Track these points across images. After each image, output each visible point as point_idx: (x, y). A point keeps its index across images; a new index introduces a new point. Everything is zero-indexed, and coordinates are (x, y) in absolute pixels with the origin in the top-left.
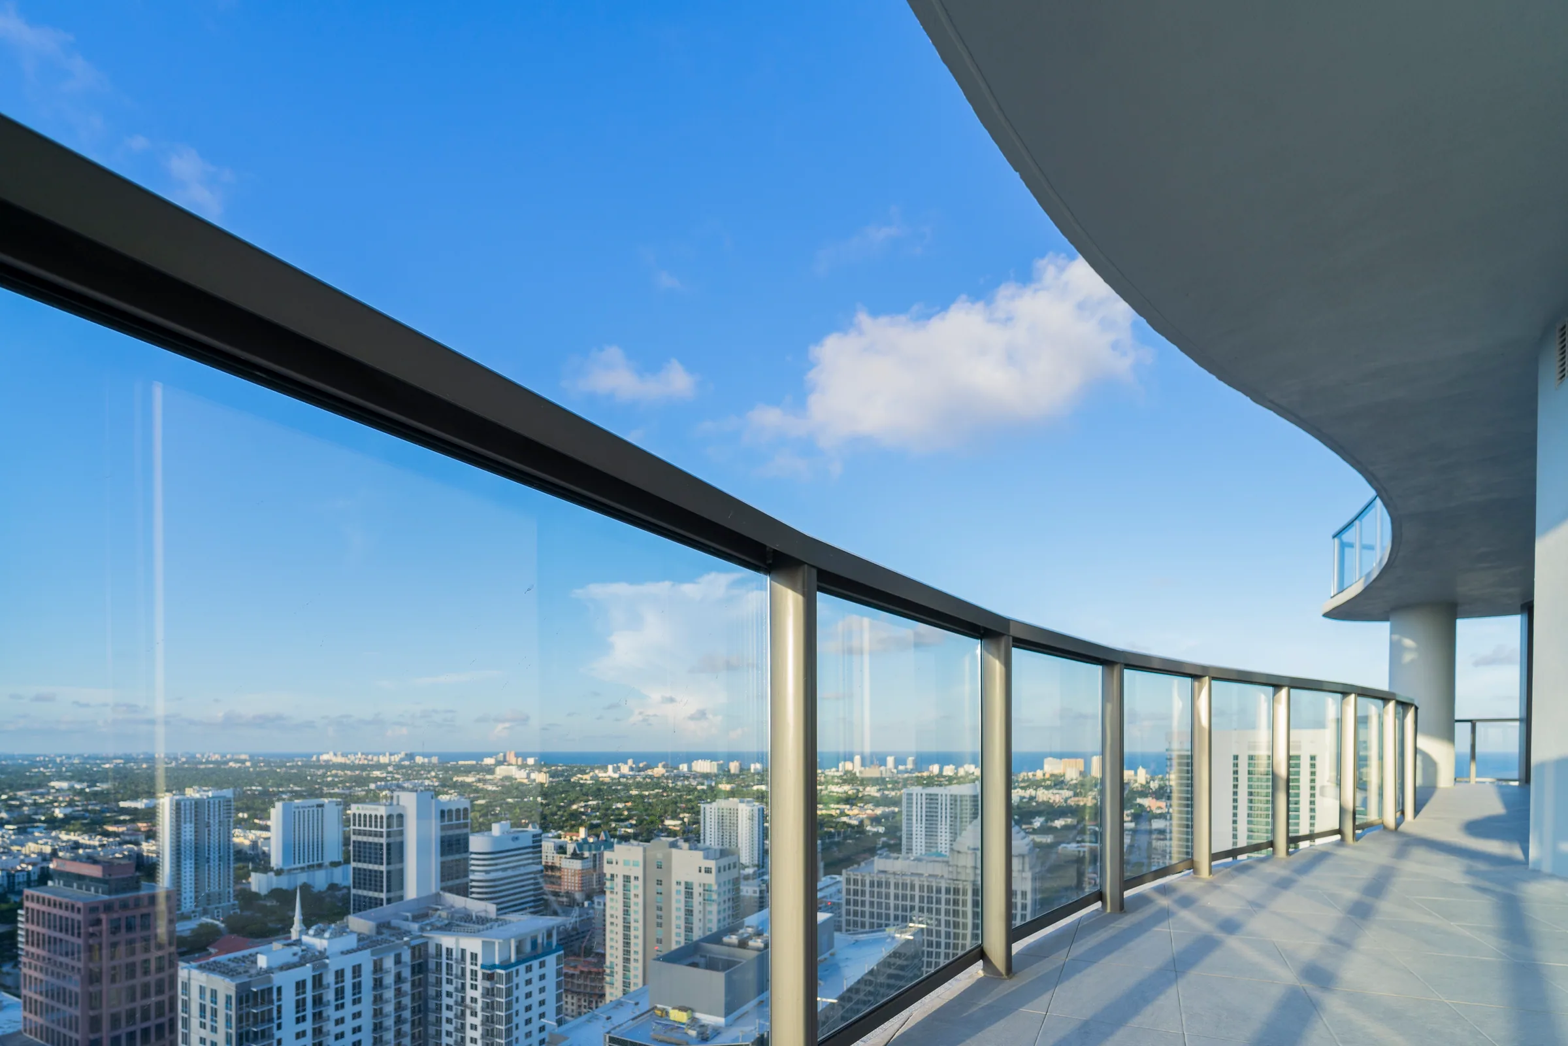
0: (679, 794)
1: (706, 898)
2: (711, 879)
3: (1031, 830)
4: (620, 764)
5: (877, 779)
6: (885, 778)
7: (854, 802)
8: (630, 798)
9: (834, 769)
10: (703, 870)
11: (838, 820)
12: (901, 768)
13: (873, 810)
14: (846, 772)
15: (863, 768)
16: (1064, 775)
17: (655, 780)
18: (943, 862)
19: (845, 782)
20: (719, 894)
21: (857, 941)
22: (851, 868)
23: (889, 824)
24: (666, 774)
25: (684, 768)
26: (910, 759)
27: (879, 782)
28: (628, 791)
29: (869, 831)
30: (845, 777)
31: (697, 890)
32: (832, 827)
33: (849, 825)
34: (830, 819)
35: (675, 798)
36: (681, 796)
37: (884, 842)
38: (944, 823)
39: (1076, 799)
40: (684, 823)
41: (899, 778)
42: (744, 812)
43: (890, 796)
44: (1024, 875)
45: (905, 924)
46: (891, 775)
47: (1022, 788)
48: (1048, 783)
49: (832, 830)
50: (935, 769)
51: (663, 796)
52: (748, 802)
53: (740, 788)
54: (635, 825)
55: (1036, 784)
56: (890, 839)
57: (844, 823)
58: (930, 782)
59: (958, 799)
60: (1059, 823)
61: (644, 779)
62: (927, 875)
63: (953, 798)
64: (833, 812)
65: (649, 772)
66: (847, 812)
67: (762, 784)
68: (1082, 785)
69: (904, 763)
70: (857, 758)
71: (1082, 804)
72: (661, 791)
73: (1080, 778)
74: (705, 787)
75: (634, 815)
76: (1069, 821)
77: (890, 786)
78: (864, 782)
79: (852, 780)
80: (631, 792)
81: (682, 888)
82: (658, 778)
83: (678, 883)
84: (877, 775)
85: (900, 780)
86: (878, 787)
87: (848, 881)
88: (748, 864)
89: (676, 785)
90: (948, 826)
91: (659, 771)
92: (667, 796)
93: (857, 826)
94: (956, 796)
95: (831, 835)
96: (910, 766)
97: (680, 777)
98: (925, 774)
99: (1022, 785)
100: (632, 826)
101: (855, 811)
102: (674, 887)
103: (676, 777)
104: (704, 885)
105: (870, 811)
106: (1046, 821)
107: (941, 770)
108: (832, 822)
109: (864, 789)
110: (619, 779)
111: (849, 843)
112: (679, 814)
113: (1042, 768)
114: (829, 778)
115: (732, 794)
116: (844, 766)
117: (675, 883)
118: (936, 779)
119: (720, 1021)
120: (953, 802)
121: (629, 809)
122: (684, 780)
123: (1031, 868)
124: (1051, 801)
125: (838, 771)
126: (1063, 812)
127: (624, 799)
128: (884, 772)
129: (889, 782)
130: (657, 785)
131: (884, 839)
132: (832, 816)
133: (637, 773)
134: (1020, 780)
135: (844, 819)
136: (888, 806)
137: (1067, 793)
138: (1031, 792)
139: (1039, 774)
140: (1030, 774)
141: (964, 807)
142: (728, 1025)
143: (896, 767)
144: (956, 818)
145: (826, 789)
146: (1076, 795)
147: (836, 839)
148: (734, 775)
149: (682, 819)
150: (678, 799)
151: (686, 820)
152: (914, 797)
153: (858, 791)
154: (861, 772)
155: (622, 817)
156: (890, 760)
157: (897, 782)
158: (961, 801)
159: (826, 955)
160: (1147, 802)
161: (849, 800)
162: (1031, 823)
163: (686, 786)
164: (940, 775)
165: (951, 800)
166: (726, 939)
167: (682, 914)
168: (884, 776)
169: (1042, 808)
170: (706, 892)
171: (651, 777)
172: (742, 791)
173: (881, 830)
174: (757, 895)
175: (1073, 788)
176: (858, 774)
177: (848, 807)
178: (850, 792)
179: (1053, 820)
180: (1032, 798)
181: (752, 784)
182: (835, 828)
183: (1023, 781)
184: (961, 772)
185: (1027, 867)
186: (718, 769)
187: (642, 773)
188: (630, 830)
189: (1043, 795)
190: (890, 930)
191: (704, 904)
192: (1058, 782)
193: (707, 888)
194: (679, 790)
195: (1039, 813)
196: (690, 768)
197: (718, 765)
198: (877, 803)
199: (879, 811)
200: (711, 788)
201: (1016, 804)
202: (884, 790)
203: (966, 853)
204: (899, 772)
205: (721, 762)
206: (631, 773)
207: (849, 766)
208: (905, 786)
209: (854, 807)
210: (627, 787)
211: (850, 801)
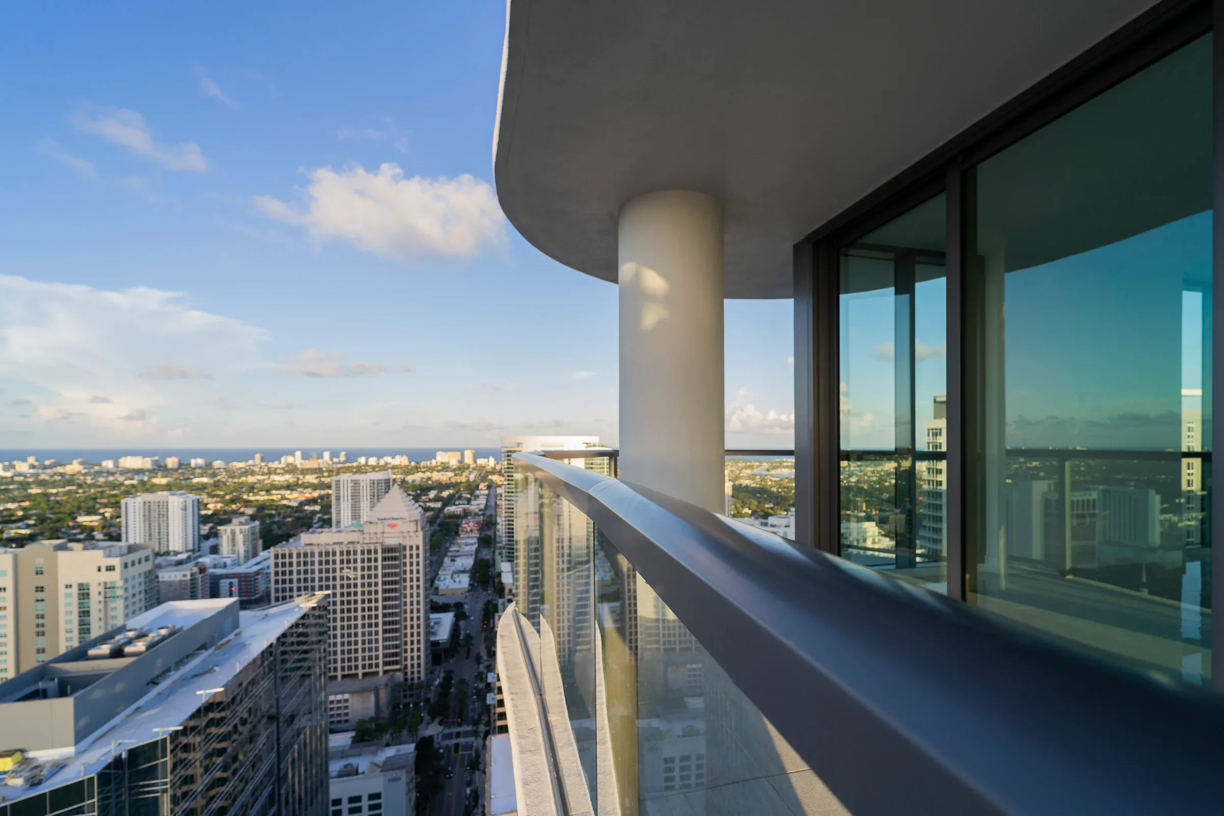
0: (100, 490)
1: (108, 595)
2: (115, 577)
3: (428, 500)
4: (15, 462)
5: (316, 469)
6: (322, 468)
7: (294, 488)
8: (29, 497)
9: (276, 462)
10: (103, 569)
11: (279, 503)
12: (335, 460)
13: (311, 493)
14: (288, 465)
15: (303, 461)
16: (448, 463)
17: (67, 477)
18: (359, 531)
19: (286, 472)
20: (126, 590)
21: (266, 615)
22: (280, 544)
23: (324, 503)
24: (84, 471)
25: (109, 464)
26: (343, 454)
27: (318, 471)
28: (25, 490)
29: (307, 510)
30: (287, 469)
31: (94, 591)
32: (273, 509)
33: (289, 507)
34: (272, 503)
35: (94, 494)
36: (102, 492)
37: (319, 518)
38: (365, 500)
39: (456, 477)
40: (105, 518)
41: (333, 468)
42: (176, 504)
43: (326, 482)
44: (417, 534)
45: (313, 593)
46: (327, 466)
47: (423, 472)
48: (440, 468)
49: (274, 512)
50: (362, 460)
51: (78, 493)
52: (181, 494)
53: (178, 481)
54: (34, 525)
55: (432, 469)
56: (324, 514)
57: (285, 505)
58: (359, 470)
59: (376, 482)
60: (445, 494)
61: (52, 476)
62: (346, 542)
63: (372, 482)
64: (275, 498)
65: (60, 470)
66: (287, 496)
67: (203, 477)
68: (459, 469)
69: (338, 457)
70: (298, 454)
71: (459, 481)
72: (74, 488)
73: (458, 464)
74: (135, 482)
75: (32, 515)
76: (451, 491)
77: (326, 474)
78: (305, 472)
79: (293, 470)
80: (30, 491)
81: (75, 590)
82: (73, 475)
83: (69, 586)
84: (317, 466)
85: (335, 469)
86: (316, 475)
87: (276, 557)
88: (181, 550)
89: (98, 481)
90: (369, 503)
91: (74, 467)
92: (84, 492)
93: (297, 507)
94: (374, 480)
95: (271, 516)
96: (342, 458)
97: (103, 473)
98: (355, 464)
99: (423, 470)
100: (28, 526)
101: (295, 495)
102: (62, 590)
103: (99, 473)
104: (105, 583)
105: (309, 494)
106: (438, 493)
107: (367, 462)
108: (273, 505)
109: (304, 478)
110: (12, 477)
111: (289, 522)
112: (99, 509)
113: (435, 459)
114: (272, 469)
115: (168, 487)
116: (286, 459)
117: (64, 587)
118: (363, 467)
119: (70, 750)
120: (372, 485)
121: (24, 509)
122: (107, 476)
123: (423, 528)
124: (441, 480)
125: (280, 463)
126: (447, 486)
127: (19, 499)
128: (321, 464)
129: (326, 471)
130: (70, 482)
131: (319, 515)
132: (273, 500)
133: (41, 471)
134: (421, 467)
135: (285, 502)
136: (323, 489)
137: (450, 474)
138: (428, 474)
139: (434, 462)
140: (428, 463)
141: (380, 488)
142: (79, 754)
143: (331, 460)
144: (374, 496)
145: (269, 478)
146: (456, 475)
147: (276, 519)
148: (171, 469)
149: (103, 514)
150: (99, 495)
151: (107, 515)
152: (341, 483)
153: (298, 479)
154: (301, 464)
155: (13, 518)
156: (327, 455)
157: (331, 471)
158: (378, 484)
159: (231, 636)
160: (495, 478)
161: (289, 487)
162: (427, 495)
163: (110, 482)
164: (366, 465)
165: (370, 483)
166: (92, 652)
167: (75, 618)
168: (321, 466)
169: (435, 484)
170: (108, 590)
171: (62, 475)
172: (180, 483)
173: (317, 508)
174: (189, 577)
175: (454, 470)
176: (299, 466)
177: (289, 492)
178: (291, 481)
179: (441, 493)
180: (429, 479)
181: (192, 477)
182: (276, 510)
183: (423, 467)
184: (382, 462)
185: (419, 528)
186: (153, 465)
187: (49, 471)
188: (23, 532)
189: (436, 476)
190: (297, 600)
191: (106, 602)
192: (445, 468)
193: (108, 586)
194: (100, 486)
195: (433, 488)
196: (116, 465)
197: (152, 461)
198: (315, 487)
199: (316, 494)
200: (143, 483)
201: (419, 483)
202: (320, 477)
203: (376, 523)
204: (334, 463)
205: (157, 458)
206: (32, 471)
207: (290, 459)
208: (338, 474)
209: (294, 492)
210: (25, 486)
211: (291, 488)
